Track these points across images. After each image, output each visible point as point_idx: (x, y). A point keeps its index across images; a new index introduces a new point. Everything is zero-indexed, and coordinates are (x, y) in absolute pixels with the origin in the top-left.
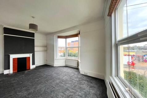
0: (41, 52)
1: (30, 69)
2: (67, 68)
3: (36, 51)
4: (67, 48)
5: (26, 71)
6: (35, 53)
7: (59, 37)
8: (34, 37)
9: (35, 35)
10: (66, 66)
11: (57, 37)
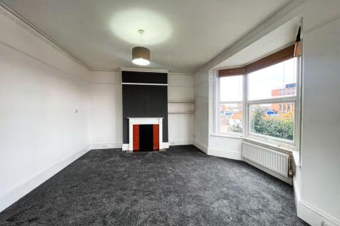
0: (183, 115)
1: (159, 149)
3: (171, 113)
4: (247, 104)
6: (170, 117)
8: (166, 83)
9: (170, 78)
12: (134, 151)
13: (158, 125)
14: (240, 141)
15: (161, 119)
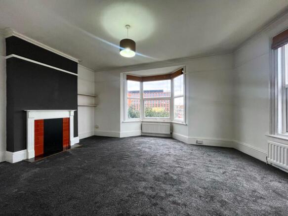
3: (79, 106)
4: (143, 100)
8: (77, 73)
11: (125, 77)
12: (36, 157)
13: (69, 119)
14: (140, 124)
15: (72, 112)
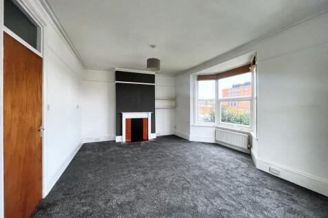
0: (165, 110)
1: (148, 140)
2: (220, 149)
3: (157, 109)
5: (143, 142)
6: (157, 112)
7: (201, 78)
8: (154, 83)
9: (157, 79)
10: (216, 145)
11: (196, 78)
12: (126, 142)
13: (147, 119)
14: (214, 129)
15: (150, 114)
